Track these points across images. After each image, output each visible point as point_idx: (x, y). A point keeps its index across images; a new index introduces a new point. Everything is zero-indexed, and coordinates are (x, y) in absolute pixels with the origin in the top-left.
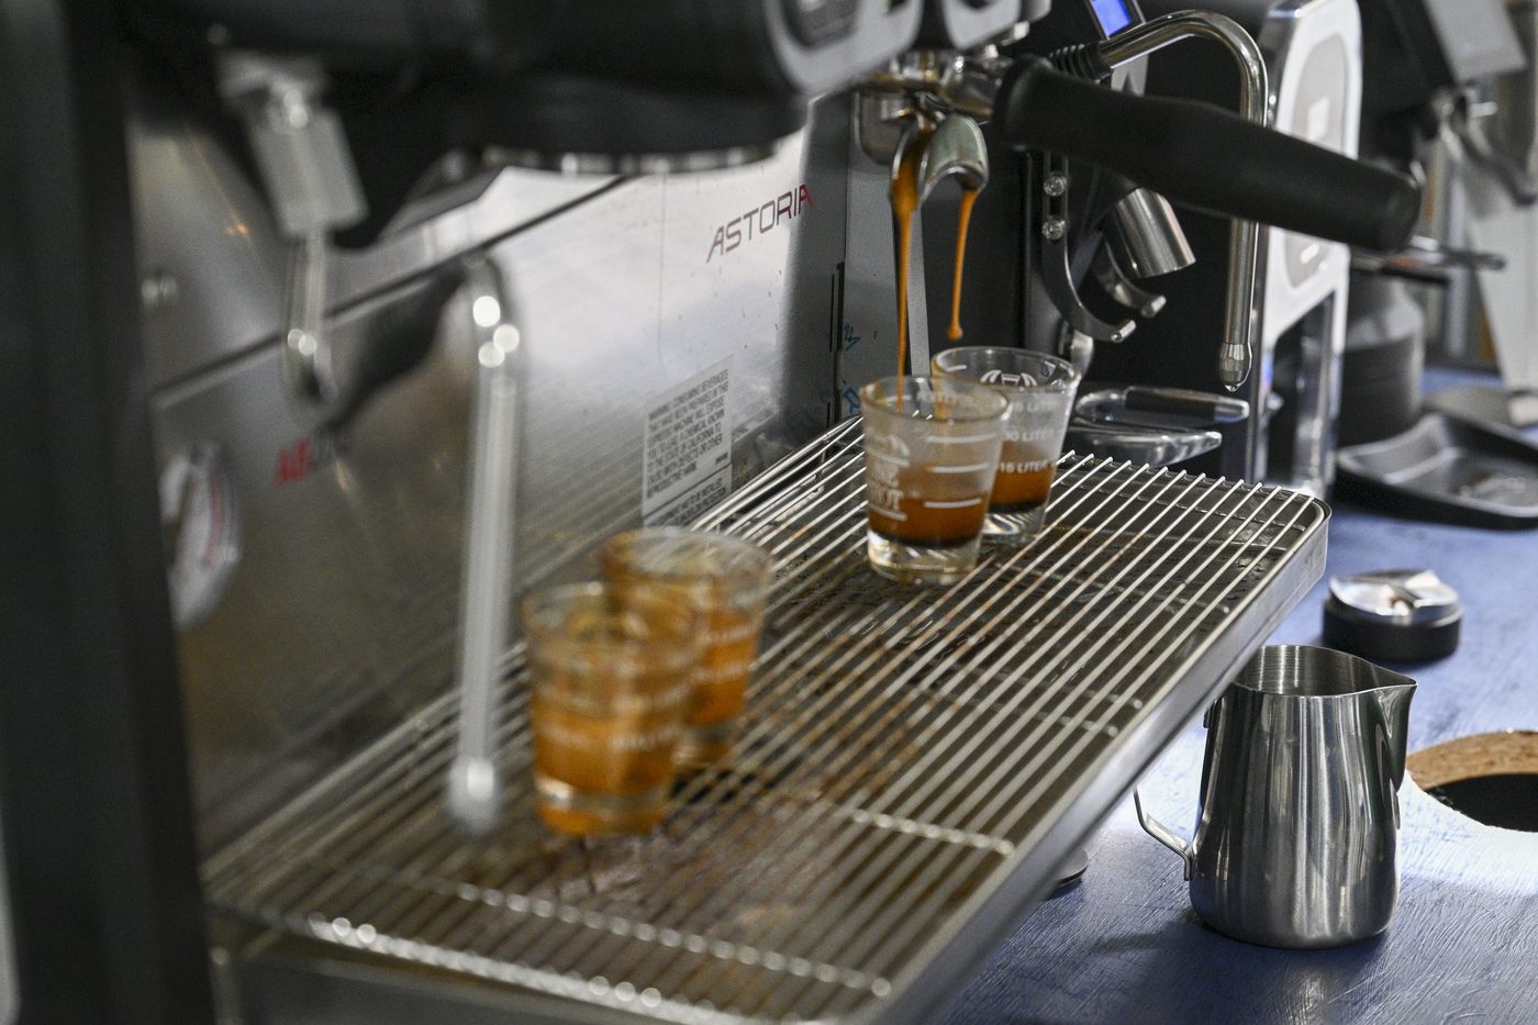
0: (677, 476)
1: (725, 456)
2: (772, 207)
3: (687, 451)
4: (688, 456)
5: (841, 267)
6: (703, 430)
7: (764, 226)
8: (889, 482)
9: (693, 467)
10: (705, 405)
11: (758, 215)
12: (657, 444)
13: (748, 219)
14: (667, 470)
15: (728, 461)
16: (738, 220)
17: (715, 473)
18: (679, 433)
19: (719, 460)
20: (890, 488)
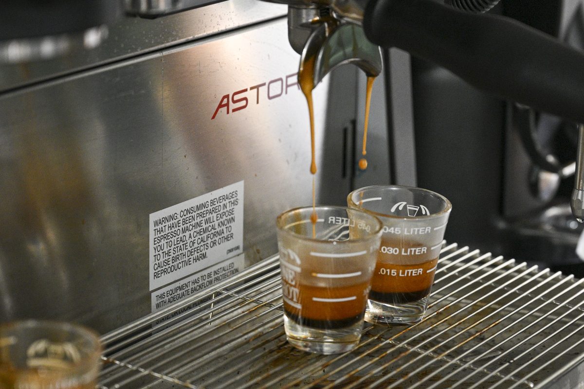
0: (187, 263)
1: (238, 248)
2: (279, 83)
3: (196, 245)
4: (197, 249)
5: (354, 123)
6: (213, 231)
7: (271, 95)
8: (290, 282)
9: (204, 256)
10: (215, 215)
11: (265, 88)
12: (163, 242)
13: (256, 90)
14: (175, 259)
15: (241, 250)
16: (246, 90)
17: (227, 259)
18: (187, 234)
19: (230, 251)
20: (291, 286)
